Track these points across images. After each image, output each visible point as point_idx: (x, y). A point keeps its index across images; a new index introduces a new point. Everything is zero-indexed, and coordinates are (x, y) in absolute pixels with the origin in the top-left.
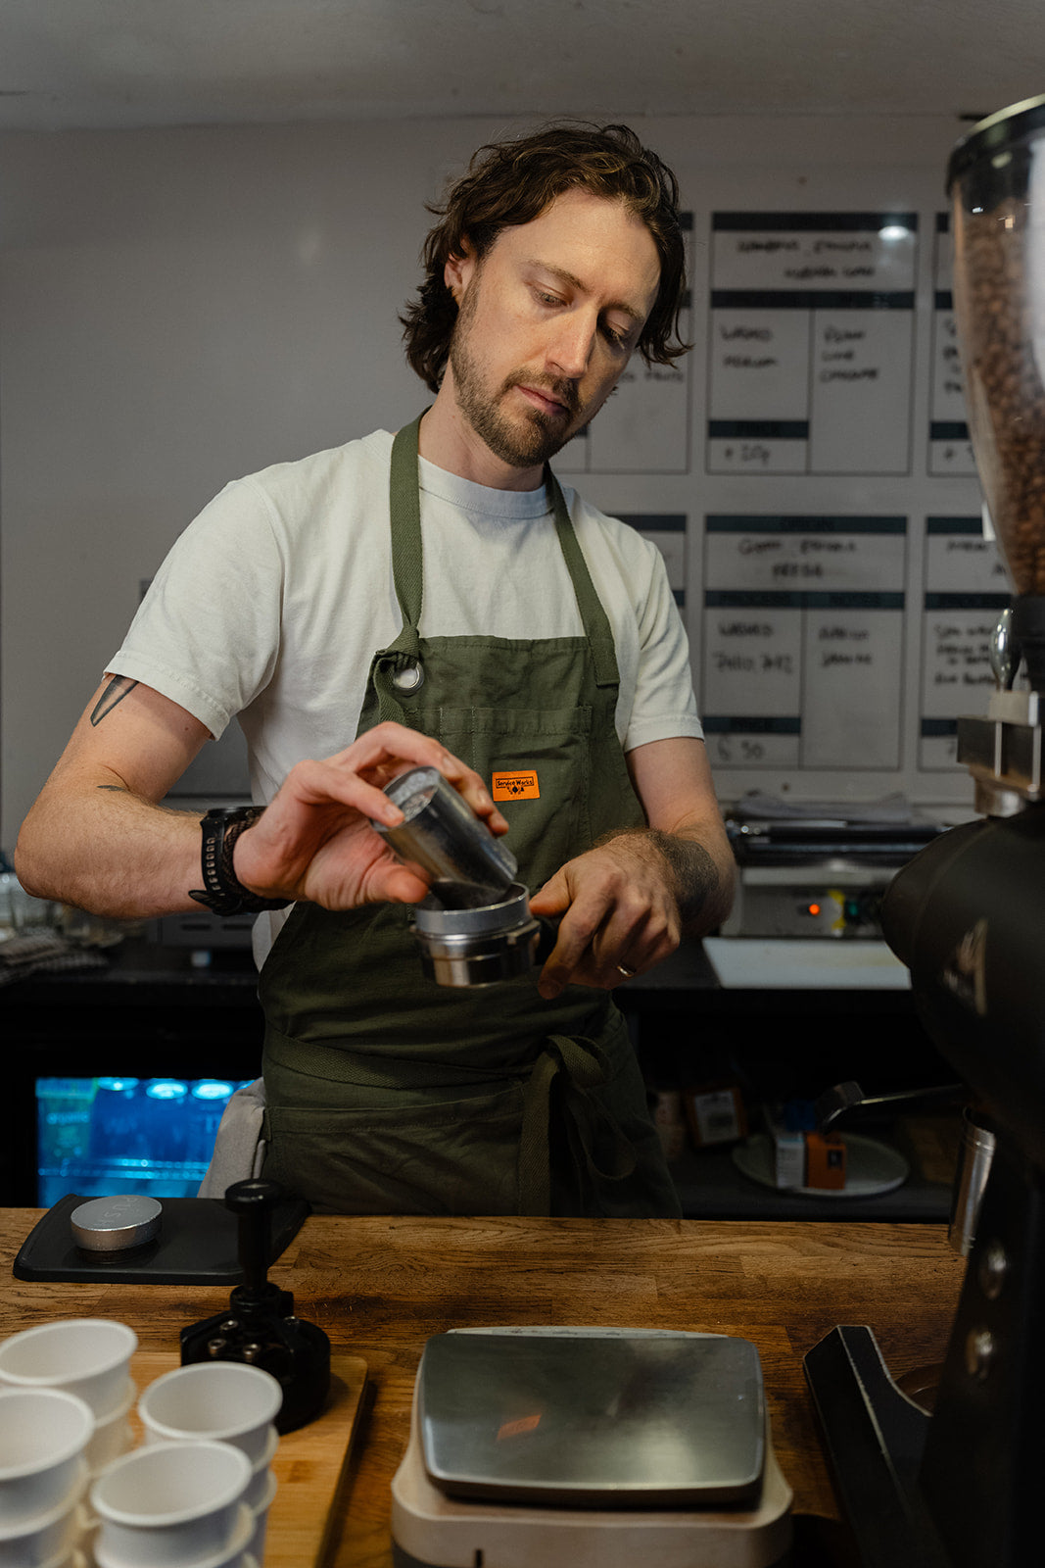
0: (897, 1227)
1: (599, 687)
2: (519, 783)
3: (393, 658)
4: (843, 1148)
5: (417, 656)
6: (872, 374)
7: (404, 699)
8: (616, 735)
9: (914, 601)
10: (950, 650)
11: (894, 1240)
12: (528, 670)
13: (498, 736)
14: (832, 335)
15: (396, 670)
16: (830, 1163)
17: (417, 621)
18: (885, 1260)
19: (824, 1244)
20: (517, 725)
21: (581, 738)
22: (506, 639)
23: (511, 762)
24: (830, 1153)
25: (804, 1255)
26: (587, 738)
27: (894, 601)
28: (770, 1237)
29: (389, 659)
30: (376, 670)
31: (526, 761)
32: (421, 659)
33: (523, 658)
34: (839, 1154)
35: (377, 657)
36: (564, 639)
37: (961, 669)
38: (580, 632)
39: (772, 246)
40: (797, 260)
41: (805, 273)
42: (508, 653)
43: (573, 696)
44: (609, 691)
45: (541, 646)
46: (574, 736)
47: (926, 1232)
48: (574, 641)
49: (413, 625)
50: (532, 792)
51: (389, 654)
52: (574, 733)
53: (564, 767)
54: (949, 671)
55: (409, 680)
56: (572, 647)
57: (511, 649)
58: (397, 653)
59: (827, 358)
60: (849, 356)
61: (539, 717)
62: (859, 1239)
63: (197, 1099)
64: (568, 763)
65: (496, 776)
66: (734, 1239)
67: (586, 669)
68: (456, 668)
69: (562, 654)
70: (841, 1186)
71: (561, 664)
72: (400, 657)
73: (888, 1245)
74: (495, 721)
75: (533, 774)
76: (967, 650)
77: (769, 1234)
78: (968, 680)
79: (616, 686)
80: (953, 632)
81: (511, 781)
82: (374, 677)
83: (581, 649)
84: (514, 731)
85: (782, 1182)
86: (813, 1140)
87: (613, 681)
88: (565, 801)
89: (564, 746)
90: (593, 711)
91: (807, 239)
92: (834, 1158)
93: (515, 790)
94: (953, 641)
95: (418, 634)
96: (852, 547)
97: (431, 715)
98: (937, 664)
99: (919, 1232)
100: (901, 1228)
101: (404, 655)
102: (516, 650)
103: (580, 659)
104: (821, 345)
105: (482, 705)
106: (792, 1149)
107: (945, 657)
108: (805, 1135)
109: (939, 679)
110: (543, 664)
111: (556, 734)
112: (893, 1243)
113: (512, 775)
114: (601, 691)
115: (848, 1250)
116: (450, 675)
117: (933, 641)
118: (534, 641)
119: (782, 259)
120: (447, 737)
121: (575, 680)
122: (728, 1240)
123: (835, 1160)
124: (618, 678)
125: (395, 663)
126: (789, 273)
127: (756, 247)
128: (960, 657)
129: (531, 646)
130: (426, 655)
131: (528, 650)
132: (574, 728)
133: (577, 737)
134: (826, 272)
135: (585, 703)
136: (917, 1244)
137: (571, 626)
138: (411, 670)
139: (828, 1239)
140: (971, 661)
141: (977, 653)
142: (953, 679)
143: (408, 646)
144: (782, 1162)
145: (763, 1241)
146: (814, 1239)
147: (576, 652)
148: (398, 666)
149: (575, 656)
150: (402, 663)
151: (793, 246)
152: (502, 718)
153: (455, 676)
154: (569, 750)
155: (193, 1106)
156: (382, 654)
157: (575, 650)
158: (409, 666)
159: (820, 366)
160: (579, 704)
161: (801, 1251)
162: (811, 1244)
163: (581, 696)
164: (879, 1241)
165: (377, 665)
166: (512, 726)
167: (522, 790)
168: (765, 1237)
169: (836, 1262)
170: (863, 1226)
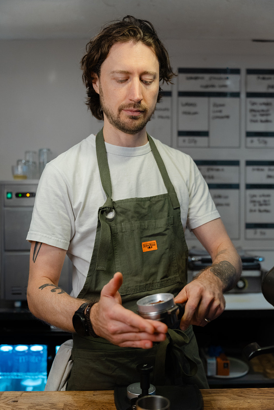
0: (259, 389)
1: (174, 209)
2: (150, 245)
3: (105, 209)
4: (228, 362)
5: (113, 207)
6: (228, 117)
7: (110, 222)
8: (181, 224)
9: (243, 186)
10: (254, 202)
11: (260, 394)
12: (150, 207)
13: (142, 230)
14: (215, 105)
15: (106, 212)
16: (224, 367)
17: (111, 196)
18: (258, 401)
19: (237, 396)
20: (148, 226)
21: (170, 227)
22: (141, 198)
23: (147, 238)
24: (224, 364)
25: (232, 400)
26: (172, 227)
27: (236, 186)
28: (219, 394)
29: (103, 210)
30: (100, 214)
31: (153, 237)
32: (114, 209)
33: (147, 204)
34: (227, 364)
35: (100, 209)
36: (161, 195)
37: (257, 207)
38: (166, 192)
39: (196, 78)
40: (204, 82)
41: (207, 87)
42: (142, 203)
43: (166, 214)
44: (178, 210)
45: (153, 198)
46: (167, 227)
47: (268, 390)
48: (164, 195)
49: (110, 198)
50: (155, 248)
51: (103, 208)
52: (168, 226)
53: (165, 238)
54: (253, 208)
55: (111, 215)
56: (164, 197)
57: (143, 201)
58: (106, 207)
59: (214, 112)
60: (220, 111)
61: (155, 222)
62: (248, 394)
63: (16, 351)
64: (167, 236)
65: (143, 243)
66: (207, 395)
67: (169, 204)
68: (126, 209)
69: (161, 200)
70: (228, 374)
71: (161, 203)
72: (107, 209)
73: (258, 396)
74: (141, 225)
75: (155, 241)
76: (259, 202)
77: (218, 393)
78: (260, 211)
79: (179, 208)
80: (254, 196)
81: (148, 245)
82: (99, 216)
83: (167, 198)
84: (148, 228)
85: (209, 374)
86: (219, 360)
87: (178, 207)
88: (167, 249)
89: (165, 231)
90: (173, 217)
91: (207, 76)
92: (226, 365)
93: (149, 247)
94: (255, 199)
95: (112, 200)
96: (223, 170)
97: (119, 226)
98: (250, 206)
99: (267, 391)
100: (261, 389)
101: (109, 208)
102: (145, 201)
103: (167, 200)
104: (212, 108)
105: (136, 221)
106: (212, 362)
107: (252, 204)
108: (216, 358)
109: (251, 211)
110: (155, 204)
111: (161, 227)
112: (259, 395)
113: (148, 242)
114: (175, 210)
115: (245, 398)
116: (124, 212)
117: (248, 199)
118: (151, 197)
119: (199, 82)
120: (126, 233)
121: (166, 208)
122: (206, 395)
123: (226, 366)
124: (179, 205)
125: (106, 211)
126: (202, 86)
127: (191, 78)
128: (257, 204)
129: (150, 199)
130: (116, 206)
131: (149, 200)
132: (167, 224)
133: (169, 227)
134: (213, 86)
135: (170, 215)
136: (267, 395)
137: (163, 191)
138: (111, 213)
139: (239, 394)
140: (261, 205)
141: (262, 202)
142: (255, 211)
143: (109, 205)
144: (209, 367)
145: (217, 395)
146: (234, 394)
147: (166, 199)
148: (107, 212)
149: (165, 200)
150: (108, 210)
151: (203, 78)
152: (143, 224)
153: (126, 212)
154: (166, 232)
155: (15, 353)
156: (101, 208)
157: (165, 198)
158: (110, 211)
159: (212, 115)
160: (168, 216)
161: (230, 399)
162: (233, 396)
163: (169, 213)
164: (255, 394)
165: (100, 212)
166: (146, 227)
167: (152, 247)
168: (218, 394)
169: (242, 402)
170: (249, 389)
